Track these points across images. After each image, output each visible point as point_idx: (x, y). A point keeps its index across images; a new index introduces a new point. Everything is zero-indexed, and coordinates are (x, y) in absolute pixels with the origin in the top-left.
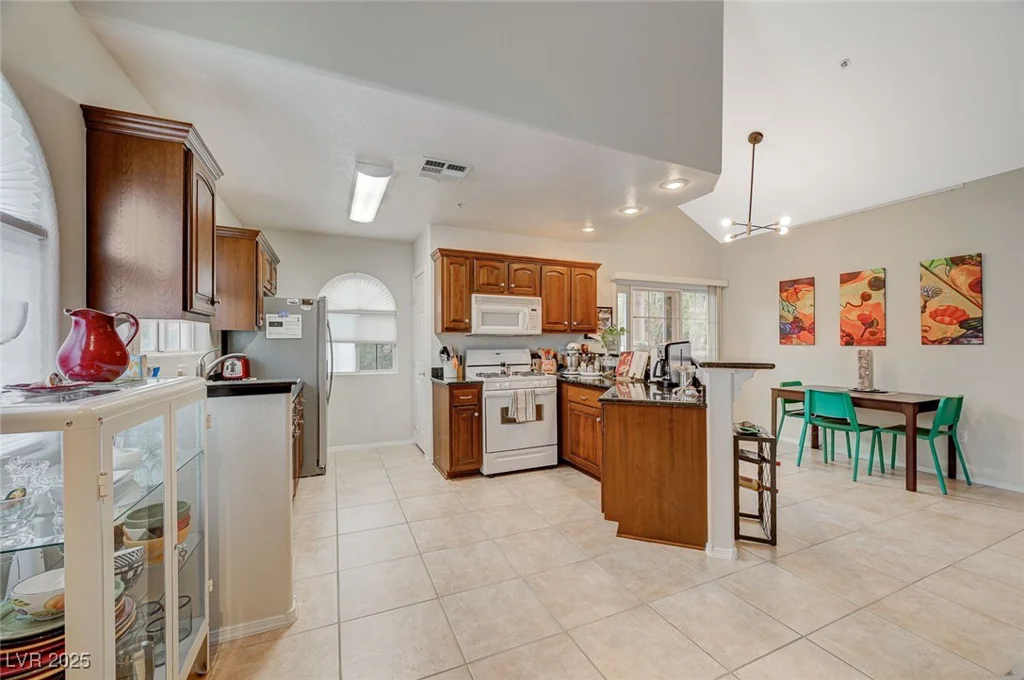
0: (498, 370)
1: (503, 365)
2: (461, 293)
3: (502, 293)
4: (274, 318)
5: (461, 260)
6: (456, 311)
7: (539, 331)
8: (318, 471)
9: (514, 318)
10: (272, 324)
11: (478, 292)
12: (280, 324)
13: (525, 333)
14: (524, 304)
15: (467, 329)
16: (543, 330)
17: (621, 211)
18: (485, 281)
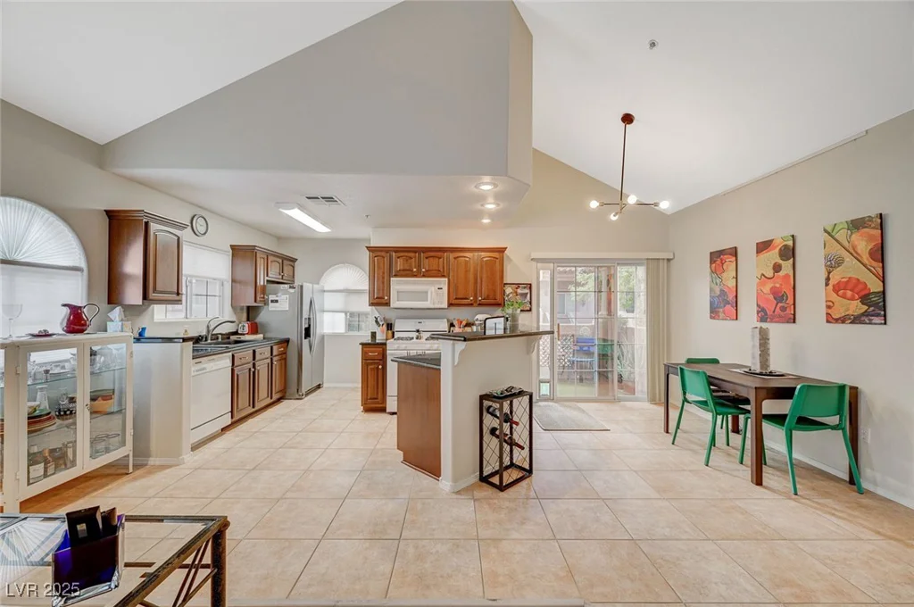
0: (415, 335)
1: (418, 331)
2: (383, 278)
3: (415, 276)
4: (272, 297)
5: (383, 254)
6: (378, 290)
7: (445, 305)
8: (298, 397)
9: (423, 295)
10: (272, 301)
11: (396, 276)
12: (277, 301)
13: (432, 306)
14: (432, 284)
15: (387, 304)
16: (450, 305)
17: (482, 205)
18: (402, 268)
